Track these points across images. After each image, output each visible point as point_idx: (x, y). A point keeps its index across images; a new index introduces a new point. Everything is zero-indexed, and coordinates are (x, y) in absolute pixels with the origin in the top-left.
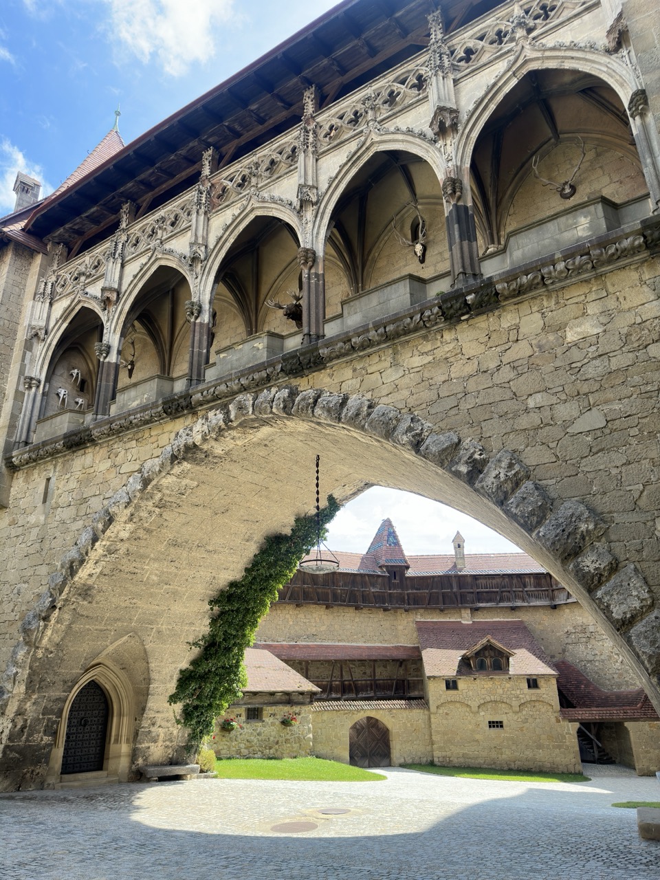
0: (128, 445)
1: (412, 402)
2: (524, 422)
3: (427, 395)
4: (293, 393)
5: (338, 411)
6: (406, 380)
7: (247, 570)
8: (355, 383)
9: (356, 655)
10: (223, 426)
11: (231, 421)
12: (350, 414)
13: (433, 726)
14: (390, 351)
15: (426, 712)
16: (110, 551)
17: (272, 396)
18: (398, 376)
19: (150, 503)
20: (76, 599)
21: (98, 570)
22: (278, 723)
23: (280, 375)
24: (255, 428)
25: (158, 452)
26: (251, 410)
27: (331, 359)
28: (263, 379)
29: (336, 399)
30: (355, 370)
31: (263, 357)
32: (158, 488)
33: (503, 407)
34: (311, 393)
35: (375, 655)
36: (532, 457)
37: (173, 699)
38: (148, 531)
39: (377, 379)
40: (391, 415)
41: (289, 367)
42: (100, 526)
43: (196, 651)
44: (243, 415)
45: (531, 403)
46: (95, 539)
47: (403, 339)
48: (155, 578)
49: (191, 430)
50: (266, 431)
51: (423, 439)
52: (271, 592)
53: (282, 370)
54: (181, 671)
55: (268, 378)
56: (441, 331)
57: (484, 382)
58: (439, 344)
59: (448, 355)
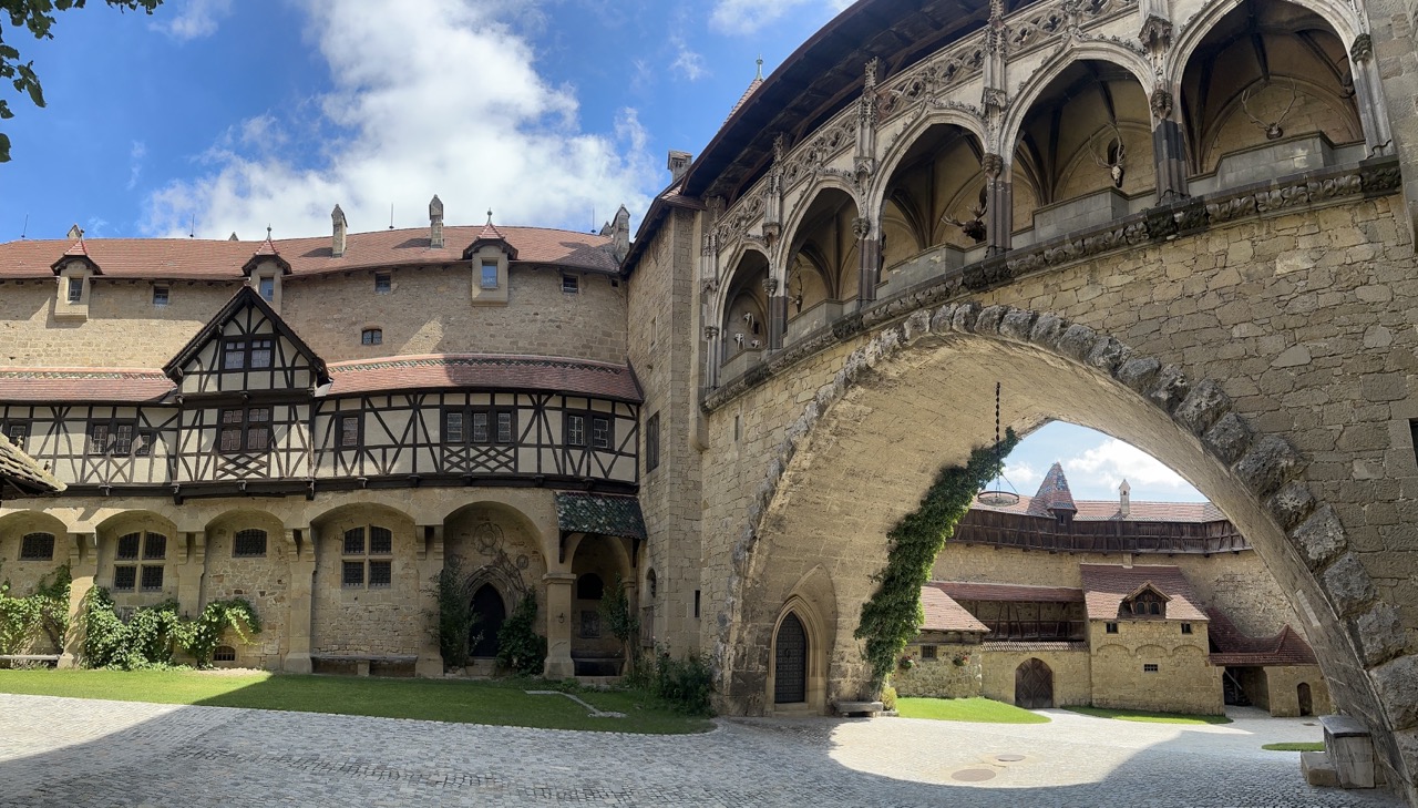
0: (802, 375)
1: (1110, 323)
2: (1228, 351)
3: (1127, 317)
4: (976, 309)
5: (1027, 328)
6: (1104, 299)
8: (1047, 299)
10: (898, 346)
11: (907, 340)
12: (1040, 332)
13: (1093, 669)
14: (1088, 268)
15: (1087, 655)
17: (952, 312)
18: (1095, 295)
19: (827, 431)
20: (772, 529)
21: (787, 501)
22: (950, 662)
23: (961, 289)
24: (932, 348)
25: (831, 378)
26: (928, 327)
27: (1020, 273)
28: (941, 294)
29: (1024, 316)
30: (1046, 286)
31: (942, 270)
32: (833, 414)
33: (1207, 335)
34: (997, 309)
35: (1041, 597)
36: (1235, 388)
37: (858, 633)
38: (828, 460)
39: (1072, 297)
40: (1087, 336)
41: (971, 280)
42: (785, 456)
43: (877, 585)
44: (920, 333)
45: (1236, 333)
46: (782, 470)
47: (1102, 255)
48: (836, 509)
49: (864, 352)
50: (944, 351)
51: (1121, 363)
52: (947, 527)
53: (963, 284)
54: (864, 605)
55: (948, 293)
56: (1143, 250)
57: (1189, 306)
58: (1141, 264)
59: (1151, 276)
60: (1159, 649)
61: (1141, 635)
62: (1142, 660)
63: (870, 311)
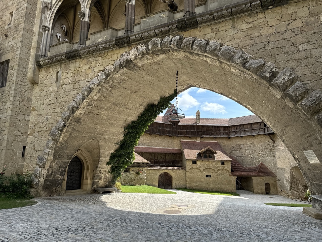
0: (97, 59)
1: (241, 44)
2: (297, 56)
3: (249, 42)
4: (181, 39)
5: (204, 48)
6: (239, 35)
7: (139, 117)
8: (213, 35)
9: (159, 151)
10: (145, 53)
11: (149, 50)
12: (212, 48)
13: (187, 176)
14: (231, 21)
15: (185, 171)
16: (89, 104)
17: (170, 39)
18: (234, 33)
19: (108, 85)
20: (74, 123)
21: (84, 112)
22: (135, 173)
23: (175, 29)
24: (157, 55)
25: (113, 62)
26: (159, 45)
27: (201, 23)
28: (166, 31)
29: (203, 42)
30: (212, 29)
31: (166, 21)
32: (112, 78)
33: (287, 49)
34: (191, 38)
35: (166, 152)
36: (300, 71)
37: (108, 164)
38: (105, 97)
39: (224, 34)
40: (232, 50)
41: (180, 25)
42: (86, 93)
43: (117, 146)
44: (155, 48)
45: (301, 48)
46: (83, 99)
47: (238, 15)
48: (105, 117)
49: (129, 53)
50: (162, 56)
51: (247, 62)
52: (146, 127)
53: (177, 27)
54: (111, 153)
55: (169, 30)
56: (257, 13)
57: (278, 37)
58: (256, 19)
59: (261, 24)
60: (212, 170)
61: (205, 165)
62: (205, 173)
63: (133, 35)
